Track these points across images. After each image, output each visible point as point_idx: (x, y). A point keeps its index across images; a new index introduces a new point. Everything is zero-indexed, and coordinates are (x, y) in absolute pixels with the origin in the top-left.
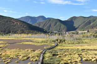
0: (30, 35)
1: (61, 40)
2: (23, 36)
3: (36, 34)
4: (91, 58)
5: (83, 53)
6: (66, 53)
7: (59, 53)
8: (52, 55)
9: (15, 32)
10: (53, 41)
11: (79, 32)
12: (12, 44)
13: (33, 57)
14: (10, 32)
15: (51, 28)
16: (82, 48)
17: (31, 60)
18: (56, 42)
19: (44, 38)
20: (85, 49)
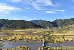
0: (35, 29)
1: (51, 31)
2: (32, 30)
3: (38, 28)
4: (69, 39)
5: (64, 37)
6: (56, 37)
7: (52, 37)
8: (49, 38)
9: (28, 28)
10: (47, 32)
11: (60, 27)
12: (28, 33)
13: (40, 39)
14: (26, 28)
15: (45, 26)
16: (63, 34)
17: (39, 40)
18: (49, 32)
19: (43, 30)
20: (64, 35)
